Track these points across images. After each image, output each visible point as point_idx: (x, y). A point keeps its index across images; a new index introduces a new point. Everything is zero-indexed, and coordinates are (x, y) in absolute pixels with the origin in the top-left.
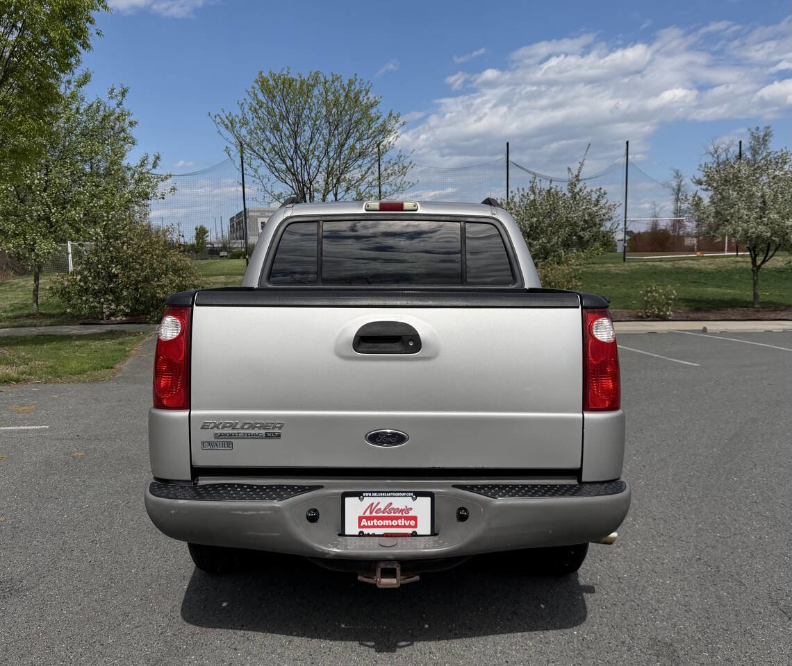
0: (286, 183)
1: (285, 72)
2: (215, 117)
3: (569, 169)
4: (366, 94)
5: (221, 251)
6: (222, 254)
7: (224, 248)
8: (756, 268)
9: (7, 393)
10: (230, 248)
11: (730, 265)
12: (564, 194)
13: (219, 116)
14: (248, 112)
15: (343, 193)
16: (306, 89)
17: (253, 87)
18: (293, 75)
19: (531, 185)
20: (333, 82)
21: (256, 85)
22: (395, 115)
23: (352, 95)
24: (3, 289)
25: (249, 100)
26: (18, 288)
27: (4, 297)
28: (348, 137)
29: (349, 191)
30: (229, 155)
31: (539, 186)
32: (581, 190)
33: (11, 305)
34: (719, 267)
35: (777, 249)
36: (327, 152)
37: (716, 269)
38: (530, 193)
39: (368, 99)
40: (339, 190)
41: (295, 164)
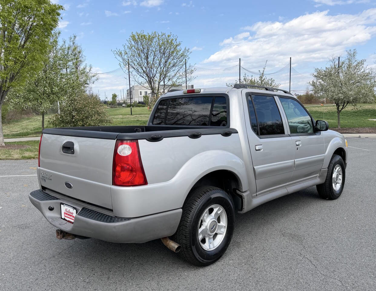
0: (143, 77)
1: (142, 32)
2: (114, 51)
3: (259, 71)
4: (176, 40)
5: (123, 104)
6: (123, 105)
7: (124, 103)
8: (339, 112)
9: (30, 162)
10: (127, 103)
11: (334, 109)
12: (258, 81)
13: (116, 51)
14: (127, 49)
15: (167, 81)
16: (151, 39)
17: (130, 39)
18: (145, 33)
19: (244, 78)
20: (162, 36)
21: (131, 38)
22: (187, 49)
23: (170, 41)
24: (31, 121)
25: (128, 44)
26: (37, 120)
27: (31, 124)
28: (168, 59)
29: (170, 81)
30: (121, 66)
31: (247, 78)
32: (264, 79)
33: (34, 128)
34: (329, 111)
35: (347, 104)
36: (160, 65)
37: (328, 111)
38: (244, 81)
39: (176, 42)
40: (166, 80)
41: (147, 70)
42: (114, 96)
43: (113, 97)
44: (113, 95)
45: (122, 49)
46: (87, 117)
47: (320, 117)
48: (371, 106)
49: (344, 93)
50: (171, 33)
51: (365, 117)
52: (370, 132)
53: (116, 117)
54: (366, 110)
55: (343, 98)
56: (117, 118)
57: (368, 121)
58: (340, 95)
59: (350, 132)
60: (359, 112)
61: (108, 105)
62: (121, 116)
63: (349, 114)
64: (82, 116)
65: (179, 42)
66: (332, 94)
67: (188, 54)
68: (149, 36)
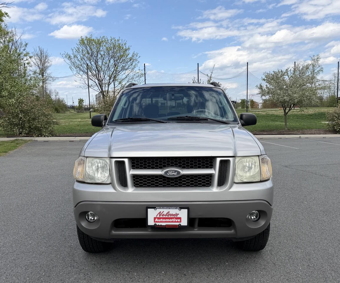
42: (81, 101)
43: (79, 102)
44: (79, 100)
45: (70, 53)
46: (34, 119)
47: (275, 120)
48: (326, 110)
49: (289, 95)
50: (119, 37)
51: (319, 120)
52: (314, 133)
53: (74, 120)
54: (322, 113)
55: (288, 100)
56: (75, 122)
57: (321, 123)
58: (285, 98)
59: (295, 133)
60: (314, 115)
61: (75, 110)
62: (80, 120)
63: (304, 117)
64: (28, 118)
65: (129, 46)
66: (278, 96)
67: (137, 57)
68: (98, 40)
